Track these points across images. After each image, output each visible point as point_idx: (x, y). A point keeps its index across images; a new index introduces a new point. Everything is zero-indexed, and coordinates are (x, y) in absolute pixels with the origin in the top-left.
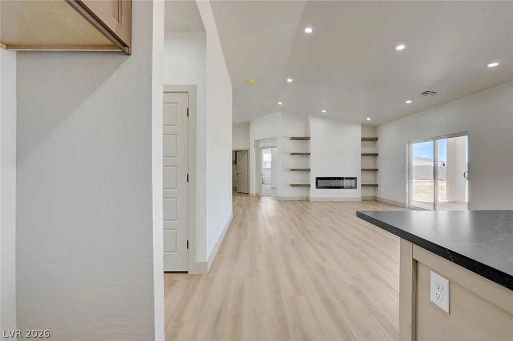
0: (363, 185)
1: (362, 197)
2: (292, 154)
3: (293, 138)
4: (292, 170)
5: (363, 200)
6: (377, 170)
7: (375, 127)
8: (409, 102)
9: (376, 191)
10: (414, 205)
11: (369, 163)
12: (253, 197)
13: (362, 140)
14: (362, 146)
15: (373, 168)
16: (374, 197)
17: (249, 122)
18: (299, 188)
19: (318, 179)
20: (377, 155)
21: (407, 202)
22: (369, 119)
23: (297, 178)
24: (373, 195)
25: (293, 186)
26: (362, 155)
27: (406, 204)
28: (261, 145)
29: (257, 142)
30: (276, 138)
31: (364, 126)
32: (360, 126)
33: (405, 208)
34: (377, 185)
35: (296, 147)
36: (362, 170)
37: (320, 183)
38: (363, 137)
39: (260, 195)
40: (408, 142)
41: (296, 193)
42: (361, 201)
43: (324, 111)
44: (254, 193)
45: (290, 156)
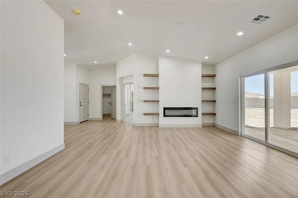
0: (203, 114)
1: (202, 123)
2: (146, 88)
3: (145, 75)
4: (144, 101)
5: (203, 126)
6: (215, 101)
7: (213, 66)
8: (240, 34)
9: (214, 119)
10: (246, 133)
11: (208, 96)
12: (118, 123)
15: (212, 100)
16: (214, 124)
17: (116, 64)
18: (151, 116)
19: (165, 109)
20: (215, 88)
21: (240, 131)
22: (207, 58)
23: (149, 108)
24: (212, 122)
25: (145, 114)
26: (203, 89)
27: (238, 132)
28: (124, 82)
30: (133, 75)
31: (204, 65)
32: (201, 65)
33: (238, 136)
34: (215, 114)
35: (149, 82)
36: (203, 101)
37: (168, 112)
38: (203, 74)
39: (124, 121)
40: (241, 77)
41: (149, 121)
42: (202, 127)
43: (168, 51)
44: (119, 119)
45: (143, 90)
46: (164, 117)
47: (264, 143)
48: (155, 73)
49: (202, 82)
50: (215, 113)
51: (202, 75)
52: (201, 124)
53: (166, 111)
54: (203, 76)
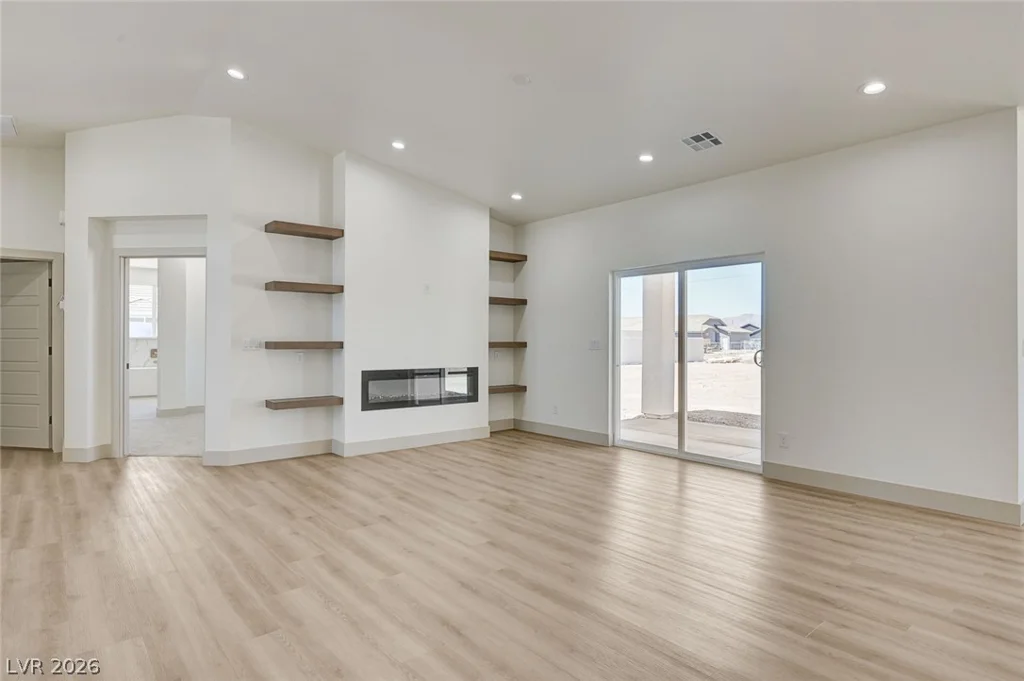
0: (493, 390)
1: (490, 423)
2: (275, 286)
3: (276, 228)
4: (269, 345)
5: (492, 434)
6: (524, 345)
7: (518, 226)
8: (647, 158)
9: (519, 405)
11: (504, 326)
12: (82, 465)
13: (491, 258)
14: (492, 276)
15: (510, 340)
17: (64, 134)
18: (299, 412)
19: (368, 377)
20: (524, 302)
21: (611, 431)
22: (517, 197)
23: (291, 377)
24: (512, 416)
25: (273, 406)
26: (493, 301)
27: (607, 436)
29: (104, 225)
30: (205, 217)
32: (489, 218)
33: (607, 447)
34: (524, 389)
36: (492, 345)
37: (377, 390)
38: (493, 250)
39: (118, 454)
40: (613, 272)
42: (489, 435)
43: (398, 145)
44: (89, 446)
45: (264, 293)
46: (364, 408)
47: (676, 454)
48: (317, 223)
49: (491, 279)
50: (523, 385)
51: (491, 252)
52: (487, 425)
53: (373, 387)
54: (493, 256)
